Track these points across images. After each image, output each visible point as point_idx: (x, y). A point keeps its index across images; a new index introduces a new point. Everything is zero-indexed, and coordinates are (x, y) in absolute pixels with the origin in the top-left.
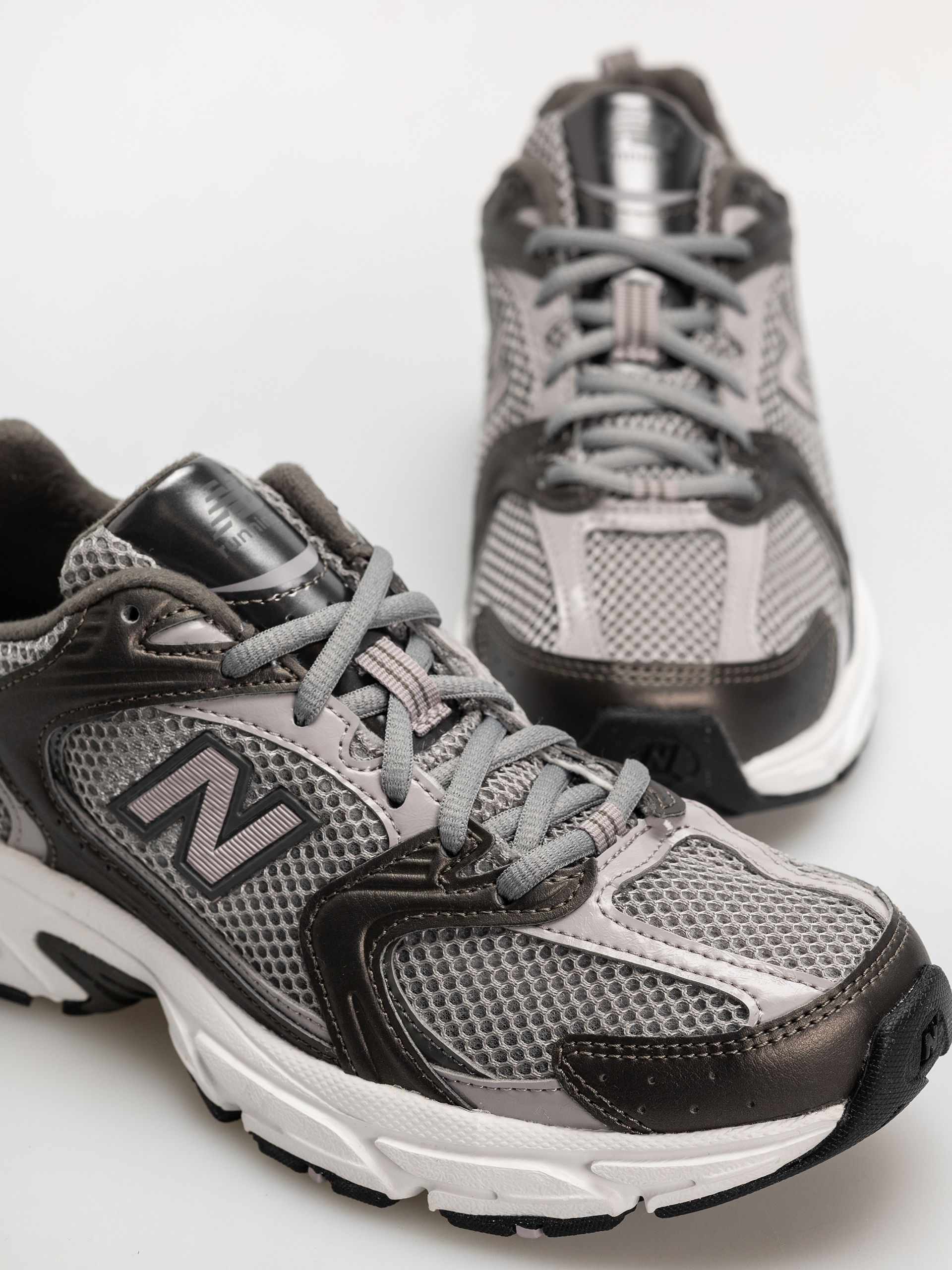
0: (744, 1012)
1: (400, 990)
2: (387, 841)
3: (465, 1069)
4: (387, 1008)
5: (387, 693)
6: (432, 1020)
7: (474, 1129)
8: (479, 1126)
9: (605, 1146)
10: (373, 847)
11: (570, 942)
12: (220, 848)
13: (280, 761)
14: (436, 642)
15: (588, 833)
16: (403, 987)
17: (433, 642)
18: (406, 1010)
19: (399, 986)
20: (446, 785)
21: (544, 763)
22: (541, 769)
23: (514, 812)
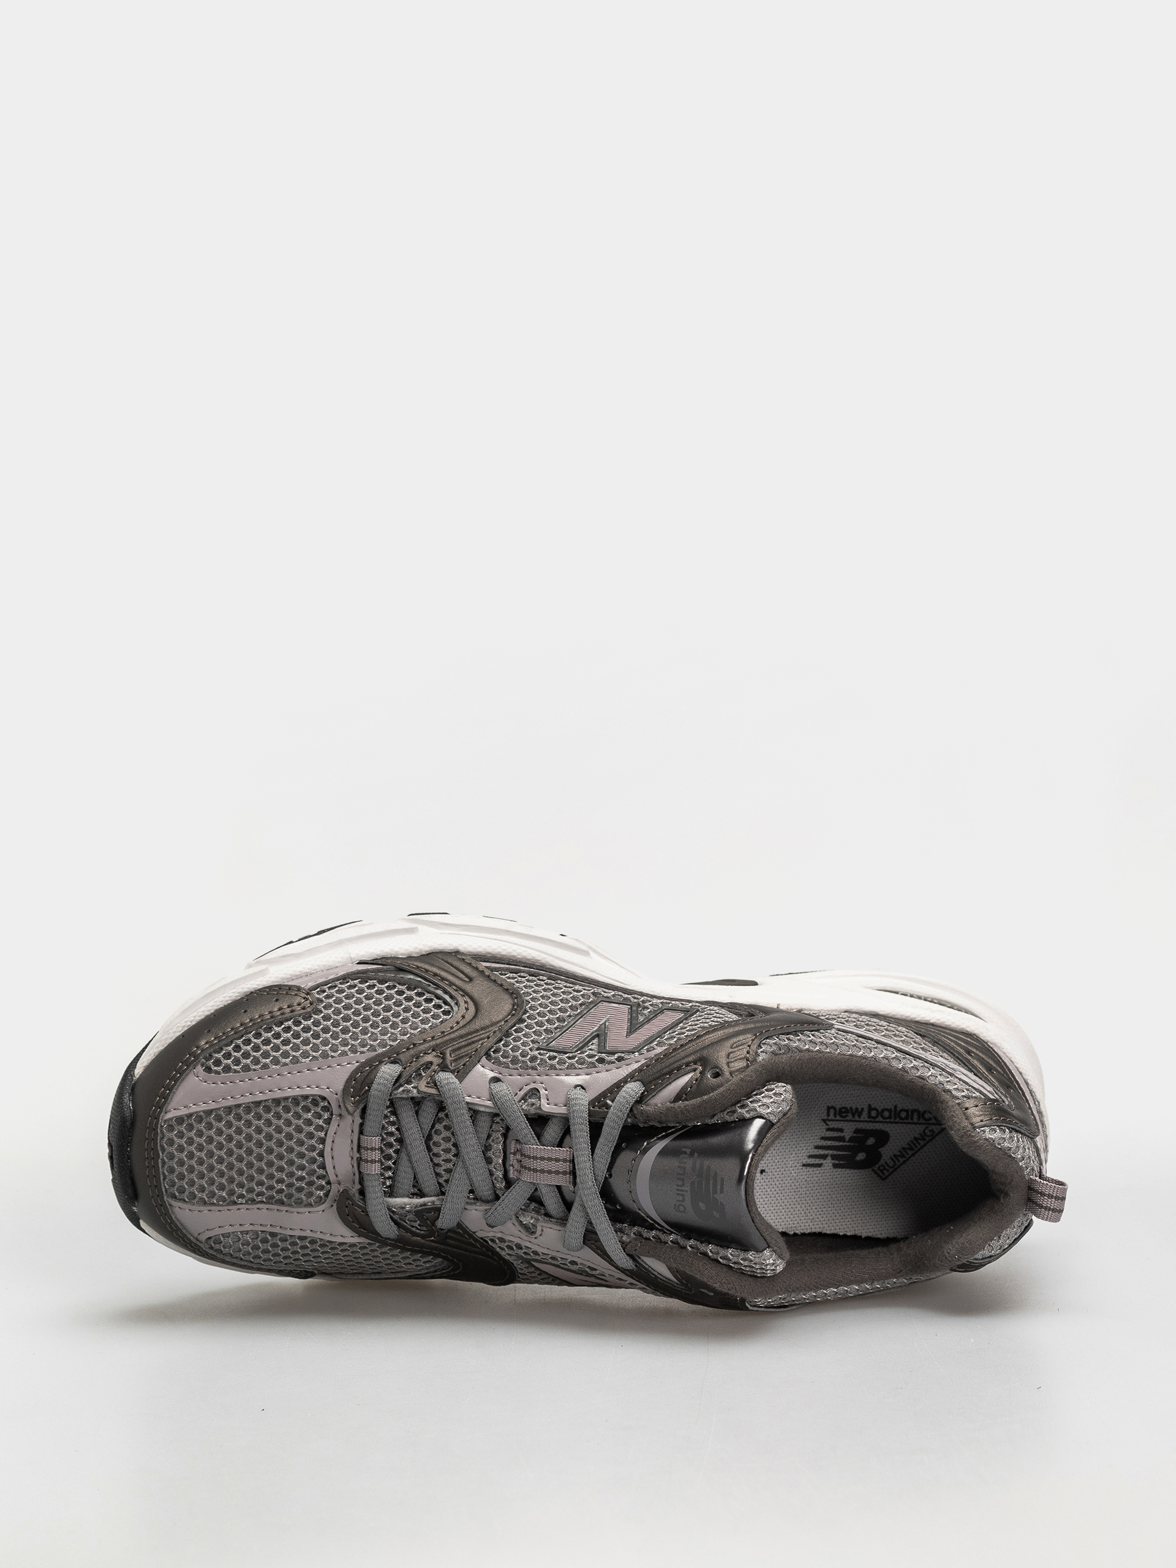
2: (490, 1059)
5: (543, 1144)
11: (341, 1060)
21: (441, 1191)
22: (439, 1183)
23: (427, 1127)
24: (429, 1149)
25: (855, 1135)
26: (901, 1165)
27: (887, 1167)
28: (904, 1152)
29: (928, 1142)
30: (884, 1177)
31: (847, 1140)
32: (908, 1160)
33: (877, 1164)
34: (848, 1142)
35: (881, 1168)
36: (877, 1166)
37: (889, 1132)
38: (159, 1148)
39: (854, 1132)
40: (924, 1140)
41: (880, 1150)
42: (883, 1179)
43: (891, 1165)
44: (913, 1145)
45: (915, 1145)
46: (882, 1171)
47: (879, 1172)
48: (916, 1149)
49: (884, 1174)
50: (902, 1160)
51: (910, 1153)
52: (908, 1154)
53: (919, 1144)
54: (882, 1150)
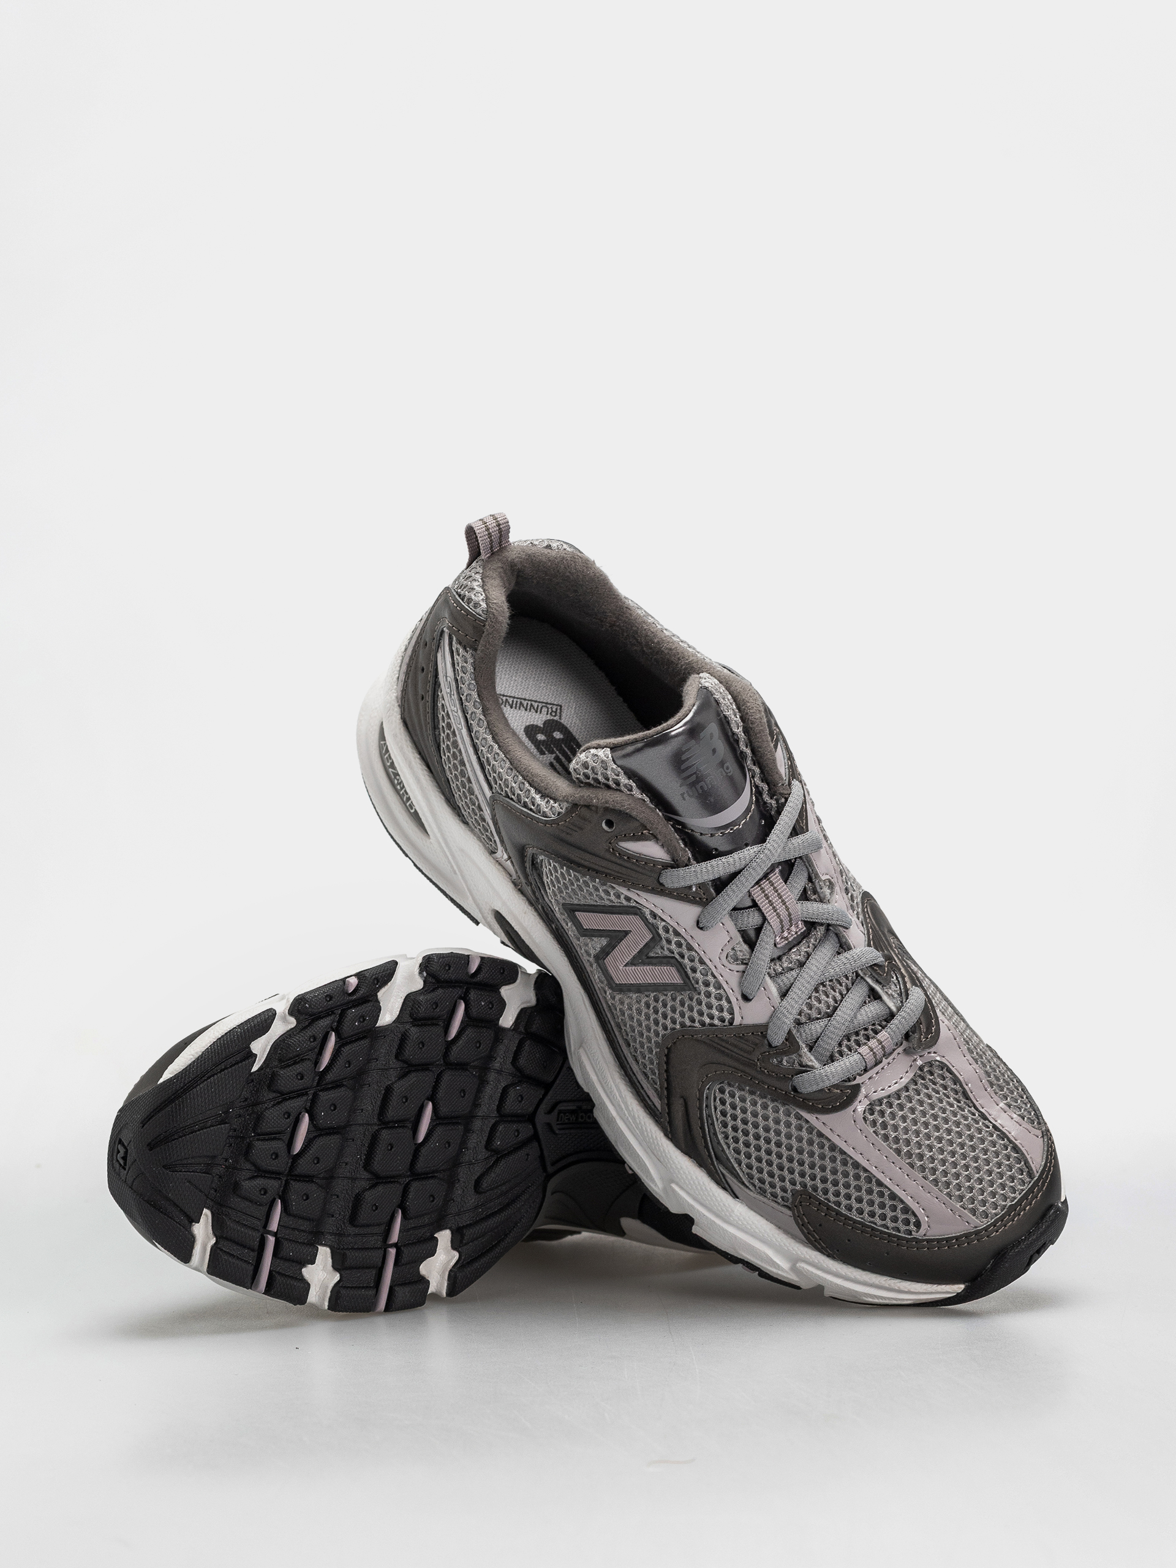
0: (918, 1225)
1: (713, 1110)
2: (733, 1019)
3: (737, 1176)
4: (701, 1118)
5: (765, 919)
6: (726, 1137)
7: (733, 1211)
8: (736, 1211)
9: (808, 1257)
10: (722, 1020)
11: (826, 1131)
12: (627, 968)
13: (679, 945)
14: (812, 870)
15: (864, 1058)
16: (716, 1109)
17: (811, 870)
18: (713, 1124)
19: (713, 1107)
20: (784, 995)
21: (857, 978)
22: (853, 984)
23: (823, 1023)
24: (835, 1009)
25: (546, 752)
26: (539, 702)
27: (550, 710)
28: (529, 708)
29: (507, 696)
30: (559, 708)
31: (554, 755)
32: (531, 700)
33: (553, 720)
34: (556, 753)
35: (554, 714)
36: (555, 718)
37: (523, 730)
38: (1005, 1210)
39: (544, 754)
40: (507, 700)
41: (542, 726)
42: (561, 706)
43: (546, 710)
44: (518, 705)
45: (516, 704)
46: (556, 712)
47: (558, 714)
48: (519, 700)
49: (557, 709)
50: (535, 705)
51: (525, 703)
52: (527, 704)
53: (513, 701)
54: (540, 724)
